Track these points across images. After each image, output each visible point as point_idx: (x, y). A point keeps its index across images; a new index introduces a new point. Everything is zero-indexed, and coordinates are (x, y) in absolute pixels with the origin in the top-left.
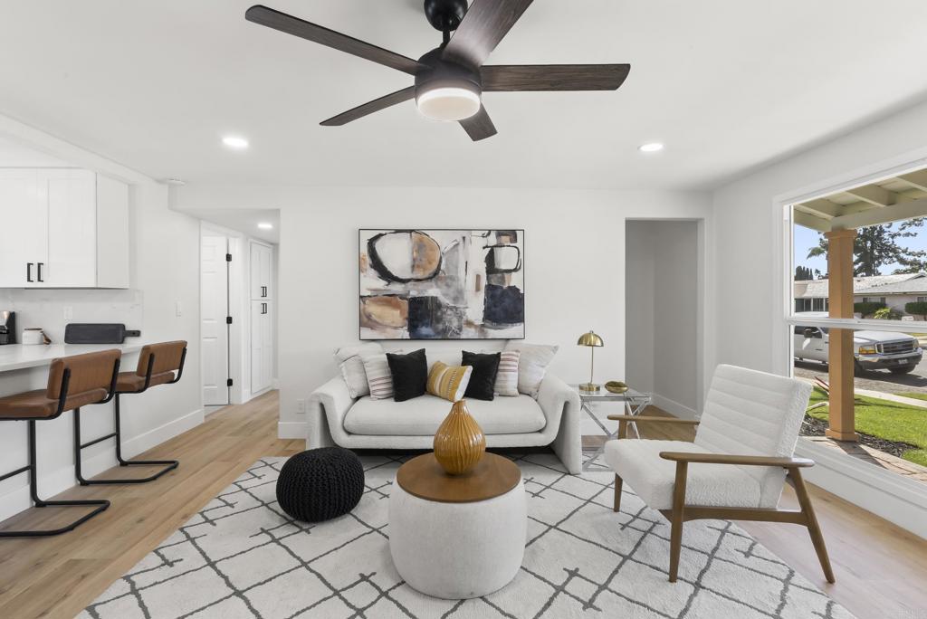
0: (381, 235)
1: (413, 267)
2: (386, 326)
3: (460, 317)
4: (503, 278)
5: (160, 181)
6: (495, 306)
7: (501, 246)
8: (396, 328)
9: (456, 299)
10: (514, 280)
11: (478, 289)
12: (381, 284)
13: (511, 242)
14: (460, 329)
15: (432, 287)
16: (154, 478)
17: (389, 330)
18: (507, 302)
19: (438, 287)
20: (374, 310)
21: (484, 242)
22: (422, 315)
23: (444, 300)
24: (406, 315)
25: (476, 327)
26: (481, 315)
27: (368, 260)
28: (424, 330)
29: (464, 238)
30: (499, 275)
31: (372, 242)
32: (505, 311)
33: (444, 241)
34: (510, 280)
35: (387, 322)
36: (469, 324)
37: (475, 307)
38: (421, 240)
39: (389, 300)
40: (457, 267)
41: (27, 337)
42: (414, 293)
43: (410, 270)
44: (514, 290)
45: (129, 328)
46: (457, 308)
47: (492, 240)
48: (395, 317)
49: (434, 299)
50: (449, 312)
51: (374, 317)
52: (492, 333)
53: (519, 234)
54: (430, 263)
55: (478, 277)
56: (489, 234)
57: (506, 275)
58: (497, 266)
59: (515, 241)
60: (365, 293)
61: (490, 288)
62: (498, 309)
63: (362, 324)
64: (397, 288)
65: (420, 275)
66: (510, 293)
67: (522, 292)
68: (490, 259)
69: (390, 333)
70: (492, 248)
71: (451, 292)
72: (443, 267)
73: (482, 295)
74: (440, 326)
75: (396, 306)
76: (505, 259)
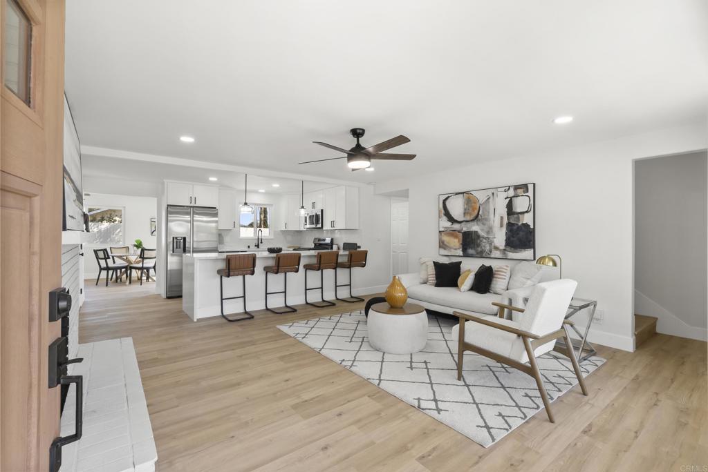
0: (449, 197)
1: (464, 214)
2: (451, 248)
3: (491, 244)
4: (518, 218)
5: (369, 184)
6: (514, 237)
7: (516, 196)
8: (456, 249)
9: (488, 233)
10: (527, 219)
11: (501, 226)
12: (448, 224)
13: (524, 192)
14: (491, 251)
15: (474, 225)
16: (353, 302)
17: (452, 250)
18: (521, 234)
19: (477, 224)
20: (446, 239)
21: (505, 195)
22: (470, 242)
23: (482, 234)
24: (461, 242)
25: (500, 250)
26: (504, 243)
27: (443, 212)
28: (471, 251)
29: (493, 194)
30: (516, 216)
31: (444, 201)
32: (520, 240)
33: (481, 197)
34: (523, 220)
35: (452, 245)
36: (496, 248)
37: (500, 238)
38: (469, 198)
39: (452, 233)
40: (489, 212)
41: (335, 248)
42: (465, 229)
43: (463, 215)
44: (526, 225)
45: (358, 245)
46: (488, 238)
47: (511, 193)
48: (455, 242)
49: (476, 232)
50: (484, 240)
51: (445, 243)
52: (511, 255)
53: (531, 187)
54: (474, 211)
55: (502, 218)
56: (509, 189)
57: (520, 216)
58: (514, 210)
59: (527, 191)
60: (442, 229)
61: (510, 225)
62: (514, 239)
63: (440, 247)
64: (456, 226)
65: (468, 218)
66: (523, 228)
67: (532, 227)
68: (510, 206)
69: (453, 252)
70: (511, 198)
71: (485, 228)
72: (480, 213)
73: (504, 230)
74: (479, 249)
75: (456, 237)
76: (521, 204)
